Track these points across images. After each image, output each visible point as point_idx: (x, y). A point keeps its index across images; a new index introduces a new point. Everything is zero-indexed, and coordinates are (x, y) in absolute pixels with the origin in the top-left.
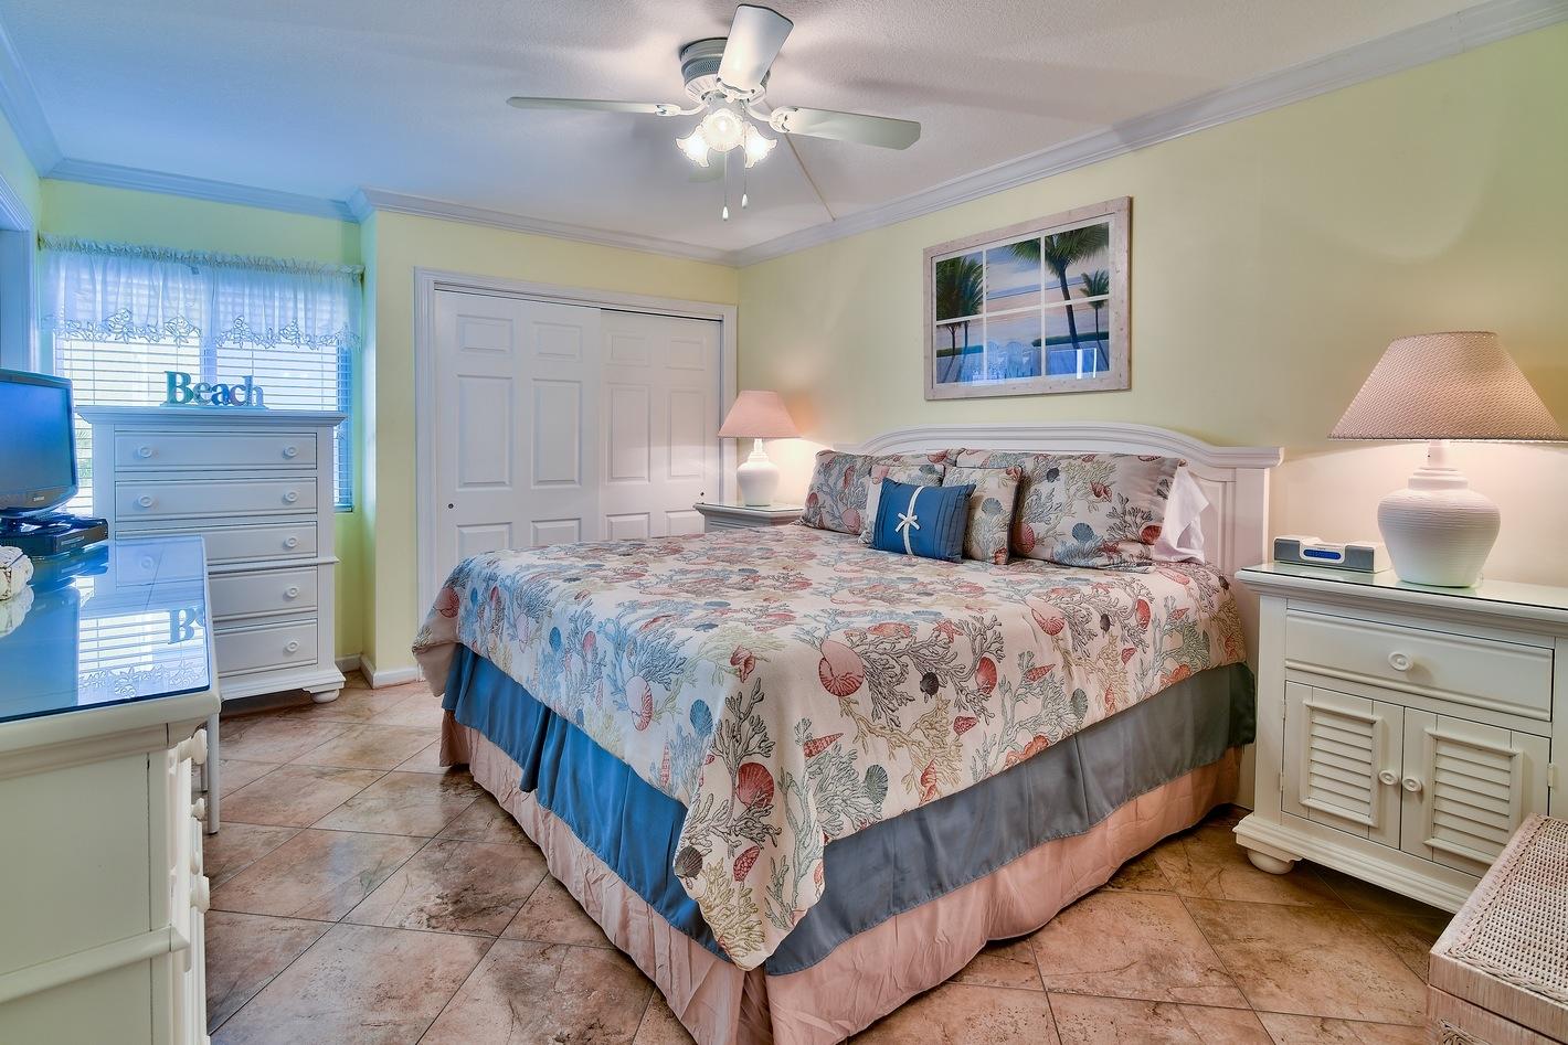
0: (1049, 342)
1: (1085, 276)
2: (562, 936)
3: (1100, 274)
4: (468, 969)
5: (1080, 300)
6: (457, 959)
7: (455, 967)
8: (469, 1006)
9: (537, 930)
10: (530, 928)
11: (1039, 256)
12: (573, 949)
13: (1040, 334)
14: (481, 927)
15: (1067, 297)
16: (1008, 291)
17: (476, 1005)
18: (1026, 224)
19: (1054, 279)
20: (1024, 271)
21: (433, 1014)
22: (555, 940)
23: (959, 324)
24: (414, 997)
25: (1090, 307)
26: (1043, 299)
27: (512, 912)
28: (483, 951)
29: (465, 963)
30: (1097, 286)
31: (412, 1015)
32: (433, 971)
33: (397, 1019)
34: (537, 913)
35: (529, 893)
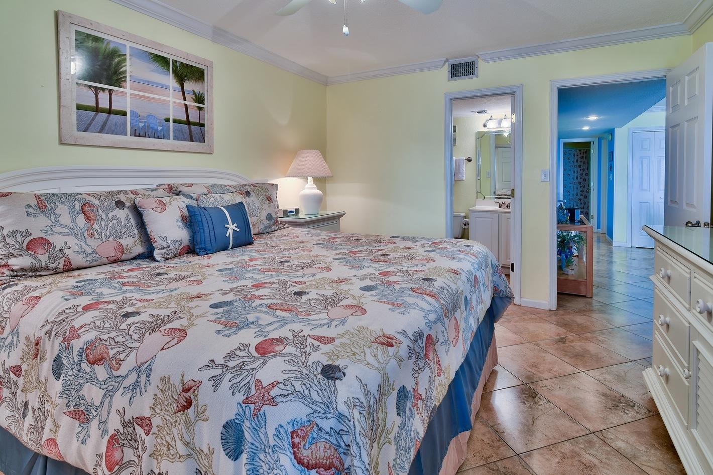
0: (175, 121)
1: (194, 91)
2: (489, 432)
3: (201, 93)
4: (541, 451)
5: (191, 104)
6: (544, 460)
7: (547, 456)
8: (551, 436)
9: (496, 444)
10: (499, 447)
11: (169, 68)
12: (491, 424)
13: (169, 115)
14: (521, 468)
15: (185, 99)
16: (148, 82)
17: (546, 434)
18: (161, 45)
19: (177, 85)
20: (159, 73)
21: (567, 443)
22: (494, 434)
23: (103, 89)
24: (573, 457)
25: (196, 108)
26: (171, 95)
27: (499, 464)
28: (529, 453)
29: (541, 454)
30: (200, 99)
31: (576, 449)
32: (559, 462)
33: (584, 452)
34: (488, 452)
35: (481, 469)
